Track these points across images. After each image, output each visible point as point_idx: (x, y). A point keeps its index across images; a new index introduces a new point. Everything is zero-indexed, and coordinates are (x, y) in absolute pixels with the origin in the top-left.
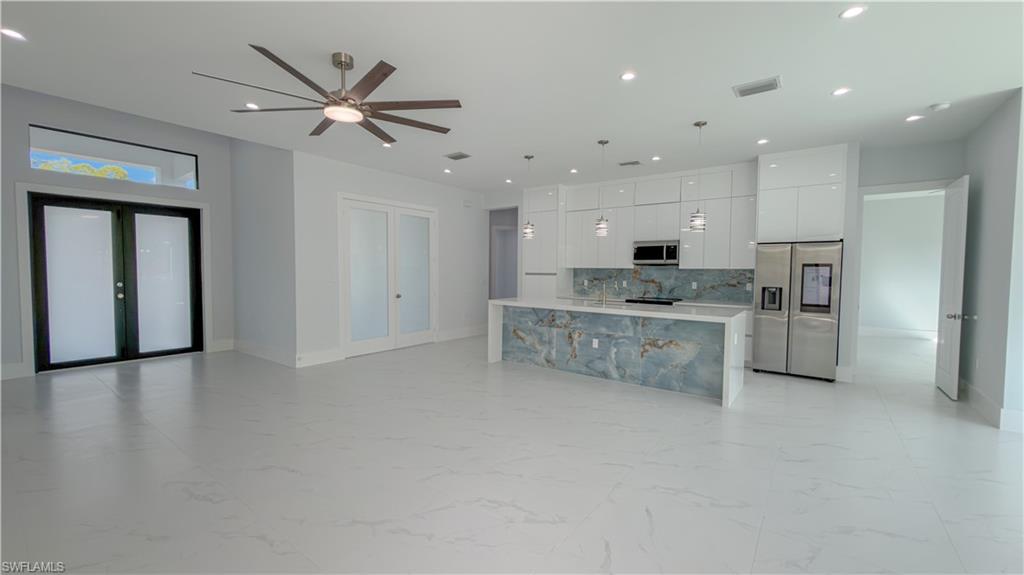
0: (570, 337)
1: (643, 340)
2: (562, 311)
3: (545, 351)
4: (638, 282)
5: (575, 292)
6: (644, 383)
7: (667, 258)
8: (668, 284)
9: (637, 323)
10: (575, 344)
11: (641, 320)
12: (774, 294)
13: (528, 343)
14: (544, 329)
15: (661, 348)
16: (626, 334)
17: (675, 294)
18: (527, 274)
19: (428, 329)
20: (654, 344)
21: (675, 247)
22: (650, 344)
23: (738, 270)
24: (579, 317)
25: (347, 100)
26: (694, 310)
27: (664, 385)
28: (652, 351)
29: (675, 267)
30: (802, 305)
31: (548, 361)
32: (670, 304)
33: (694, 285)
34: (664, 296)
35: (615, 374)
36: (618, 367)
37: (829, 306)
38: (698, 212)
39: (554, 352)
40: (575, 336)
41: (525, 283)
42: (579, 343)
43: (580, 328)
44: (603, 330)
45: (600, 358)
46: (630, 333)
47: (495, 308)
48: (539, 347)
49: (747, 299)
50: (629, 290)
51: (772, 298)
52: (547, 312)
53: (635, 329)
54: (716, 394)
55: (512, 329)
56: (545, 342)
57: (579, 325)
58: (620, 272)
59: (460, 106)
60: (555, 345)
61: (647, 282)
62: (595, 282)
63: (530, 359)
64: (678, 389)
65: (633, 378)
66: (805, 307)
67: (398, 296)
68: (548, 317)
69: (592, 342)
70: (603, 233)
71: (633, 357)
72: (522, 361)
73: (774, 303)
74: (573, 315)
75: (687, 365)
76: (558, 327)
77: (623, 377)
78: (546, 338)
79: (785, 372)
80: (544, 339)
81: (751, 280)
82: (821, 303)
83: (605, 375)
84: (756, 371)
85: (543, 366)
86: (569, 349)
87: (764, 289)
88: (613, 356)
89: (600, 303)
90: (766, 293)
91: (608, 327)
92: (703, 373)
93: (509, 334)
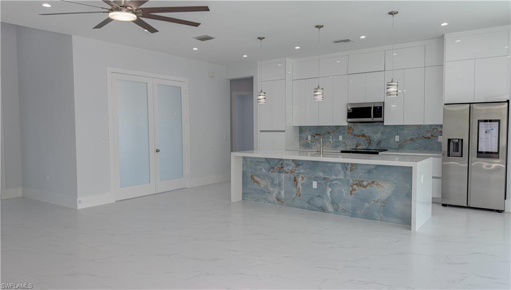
0: (295, 180)
1: (351, 181)
2: (289, 160)
3: (276, 192)
4: (352, 136)
5: (300, 145)
6: (353, 215)
7: (374, 117)
8: (376, 137)
9: (346, 169)
10: (299, 185)
11: (350, 166)
12: (457, 144)
13: (262, 186)
14: (275, 175)
15: (365, 187)
16: (339, 177)
17: (382, 146)
18: (261, 131)
19: (183, 177)
20: (360, 184)
21: (381, 107)
22: (357, 184)
23: (432, 125)
24: (302, 165)
25: (126, 7)
26: (397, 158)
27: (368, 216)
28: (359, 190)
29: (381, 124)
30: (478, 152)
31: (278, 200)
32: (377, 153)
33: (397, 138)
34: (373, 147)
35: (330, 209)
36: (333, 203)
37: (498, 153)
38: (392, 82)
39: (283, 193)
40: (300, 179)
41: (260, 139)
42: (302, 185)
43: (303, 173)
44: (321, 175)
45: (319, 196)
46: (341, 177)
47: (236, 158)
48: (271, 189)
49: (436, 148)
50: (345, 143)
51: (455, 148)
52: (277, 161)
53: (345, 173)
54: (406, 221)
55: (250, 175)
56: (276, 185)
57: (302, 171)
58: (337, 129)
59: (209, 10)
60: (283, 186)
61: (359, 136)
62: (317, 137)
63: (265, 199)
64: (379, 218)
65: (345, 211)
66: (480, 154)
67: (158, 151)
68: (277, 165)
69: (312, 184)
70: (319, 98)
71: (344, 194)
72: (258, 200)
73: (458, 151)
74: (297, 163)
75: (386, 200)
76: (286, 173)
77: (336, 211)
78: (276, 182)
79: (466, 205)
80: (275, 182)
81: (441, 133)
82: (493, 151)
83: (323, 209)
84: (444, 205)
85: (274, 203)
86: (295, 190)
87: (449, 140)
88: (329, 194)
89: (319, 153)
90: (451, 143)
91: (324, 172)
92: (398, 206)
93: (248, 179)
